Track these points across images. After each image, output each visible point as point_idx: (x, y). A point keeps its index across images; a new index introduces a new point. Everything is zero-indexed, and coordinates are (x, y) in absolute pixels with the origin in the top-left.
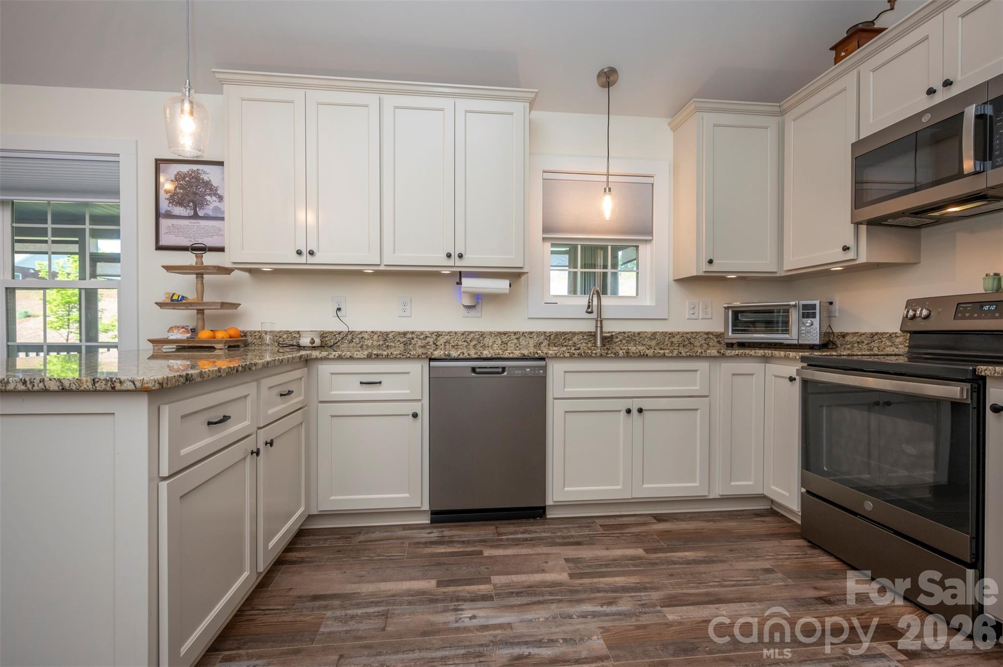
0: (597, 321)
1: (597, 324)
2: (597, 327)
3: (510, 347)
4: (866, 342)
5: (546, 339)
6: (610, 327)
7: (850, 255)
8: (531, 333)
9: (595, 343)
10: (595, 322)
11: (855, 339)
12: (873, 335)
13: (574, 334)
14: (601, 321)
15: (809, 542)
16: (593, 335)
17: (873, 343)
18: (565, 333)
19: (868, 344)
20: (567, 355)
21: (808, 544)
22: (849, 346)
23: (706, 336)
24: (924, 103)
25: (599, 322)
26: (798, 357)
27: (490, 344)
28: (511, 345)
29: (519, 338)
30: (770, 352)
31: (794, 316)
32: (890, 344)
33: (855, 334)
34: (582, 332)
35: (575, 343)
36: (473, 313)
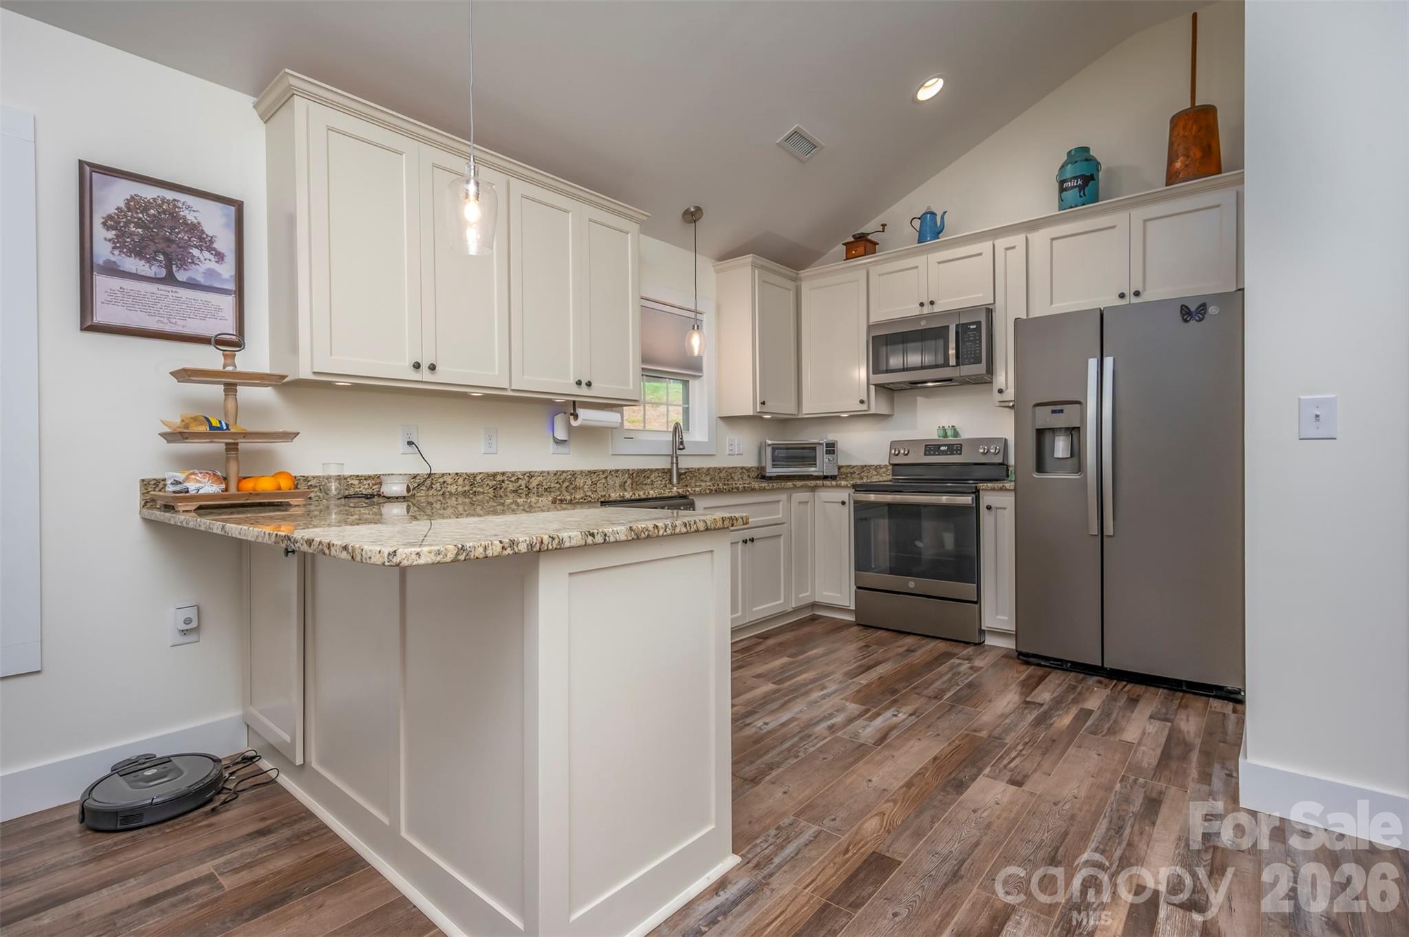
0: (672, 457)
1: (672, 460)
2: (672, 463)
3: (600, 487)
4: (857, 472)
5: (630, 478)
6: (685, 463)
7: (864, 407)
8: (617, 471)
9: (671, 480)
10: (670, 458)
11: (849, 470)
12: (863, 467)
13: (652, 471)
14: (677, 458)
15: (863, 625)
16: (670, 471)
17: (863, 474)
18: (644, 471)
19: (859, 474)
20: (708, 492)
21: (862, 628)
22: (844, 476)
23: (740, 471)
24: (915, 311)
25: (675, 459)
26: (849, 485)
27: (581, 486)
28: (600, 485)
29: (607, 477)
30: (821, 482)
31: (820, 452)
32: (876, 473)
33: (848, 466)
34: (657, 470)
35: (652, 481)
36: (561, 449)
